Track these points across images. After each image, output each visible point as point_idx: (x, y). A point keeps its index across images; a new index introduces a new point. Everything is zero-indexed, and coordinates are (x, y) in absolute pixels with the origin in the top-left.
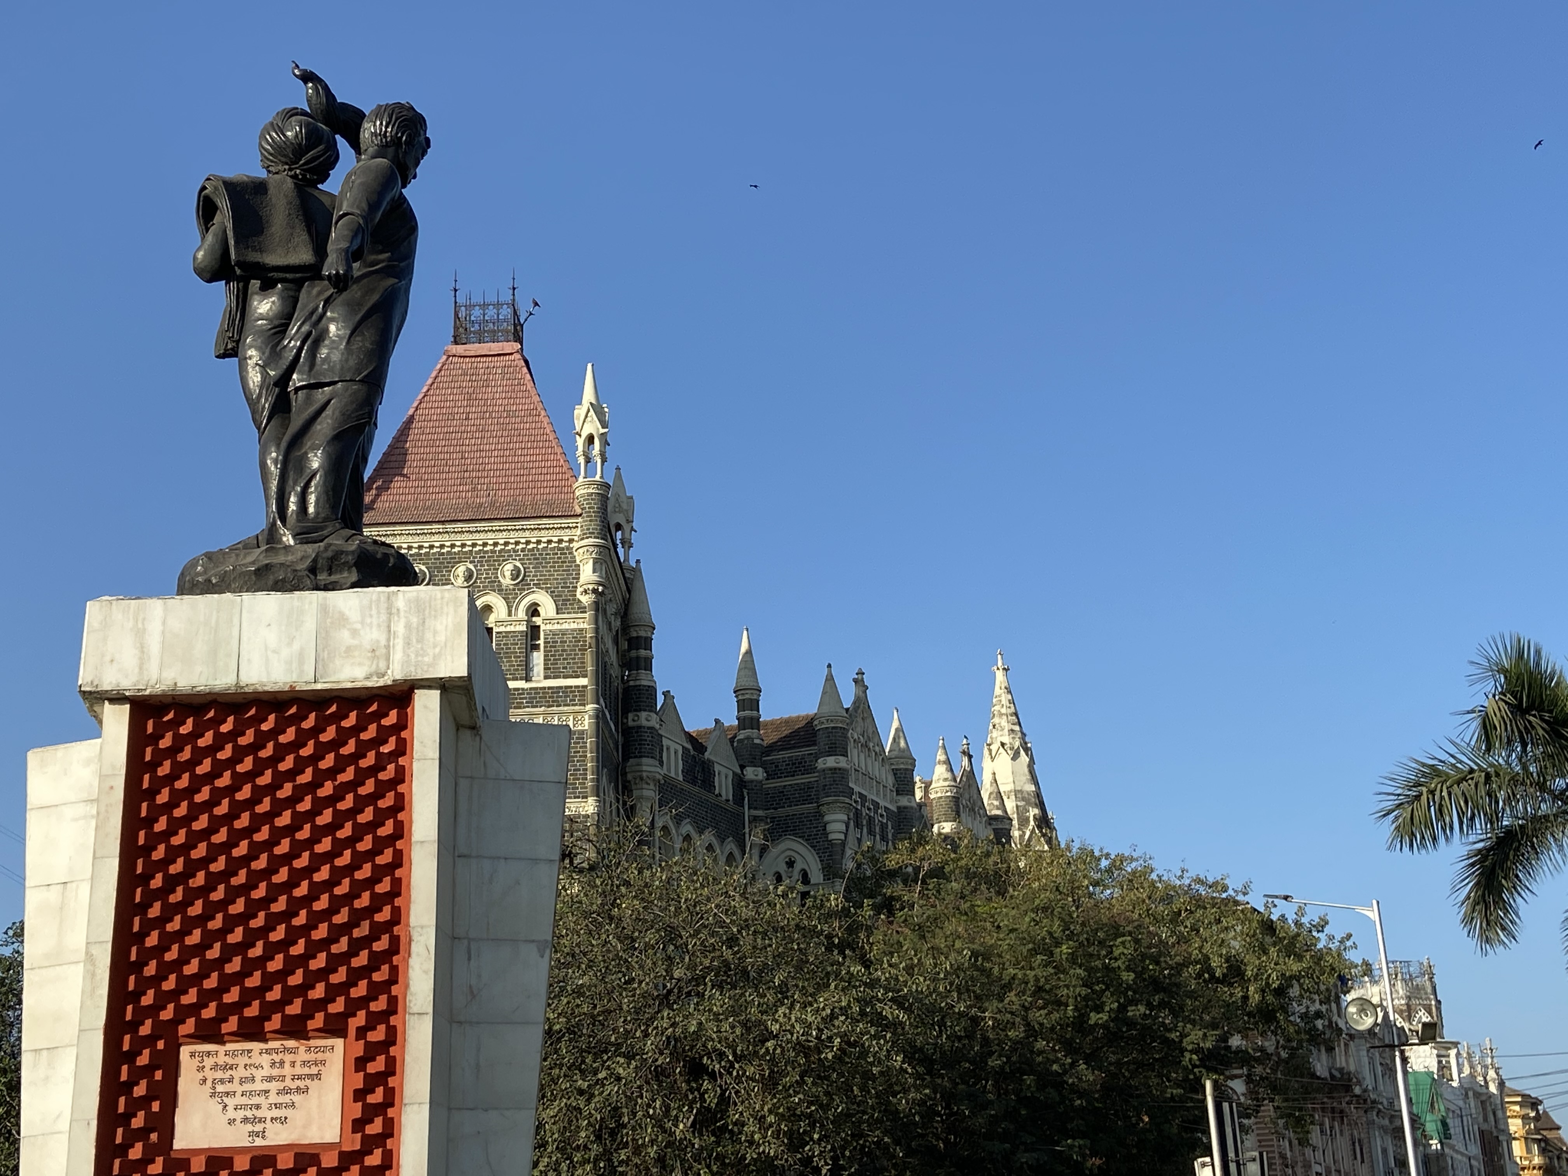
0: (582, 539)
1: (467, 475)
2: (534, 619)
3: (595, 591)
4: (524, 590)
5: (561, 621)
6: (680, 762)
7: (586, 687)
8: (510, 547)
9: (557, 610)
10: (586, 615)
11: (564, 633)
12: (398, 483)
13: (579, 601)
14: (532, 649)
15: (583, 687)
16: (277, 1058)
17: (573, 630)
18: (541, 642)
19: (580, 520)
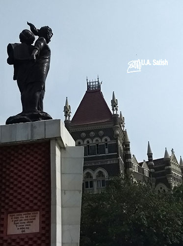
2: (106, 142)
3: (117, 136)
4: (104, 136)
5: (111, 142)
6: (137, 169)
8: (100, 128)
10: (116, 140)
13: (114, 138)
14: (106, 148)
16: (27, 215)
18: (108, 146)
19: (113, 122)
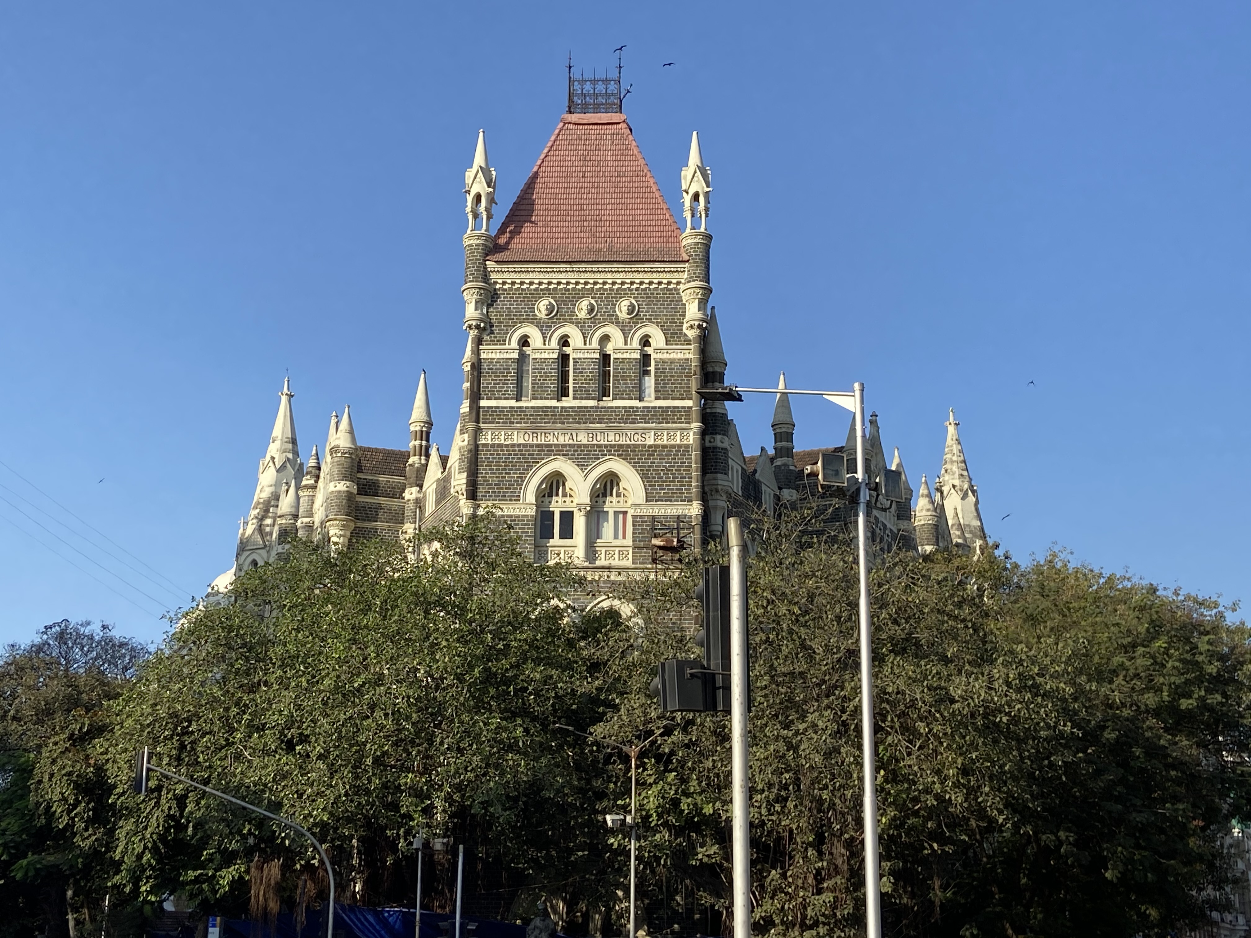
0: (689, 282)
1: (586, 224)
2: (646, 348)
3: (699, 326)
4: (638, 323)
5: (670, 351)
6: (740, 480)
7: (691, 407)
8: (626, 286)
9: (667, 341)
10: (692, 347)
11: (672, 361)
12: (527, 228)
13: (685, 335)
14: (644, 374)
15: (688, 407)
17: (679, 359)
18: (652, 368)
19: (687, 265)
